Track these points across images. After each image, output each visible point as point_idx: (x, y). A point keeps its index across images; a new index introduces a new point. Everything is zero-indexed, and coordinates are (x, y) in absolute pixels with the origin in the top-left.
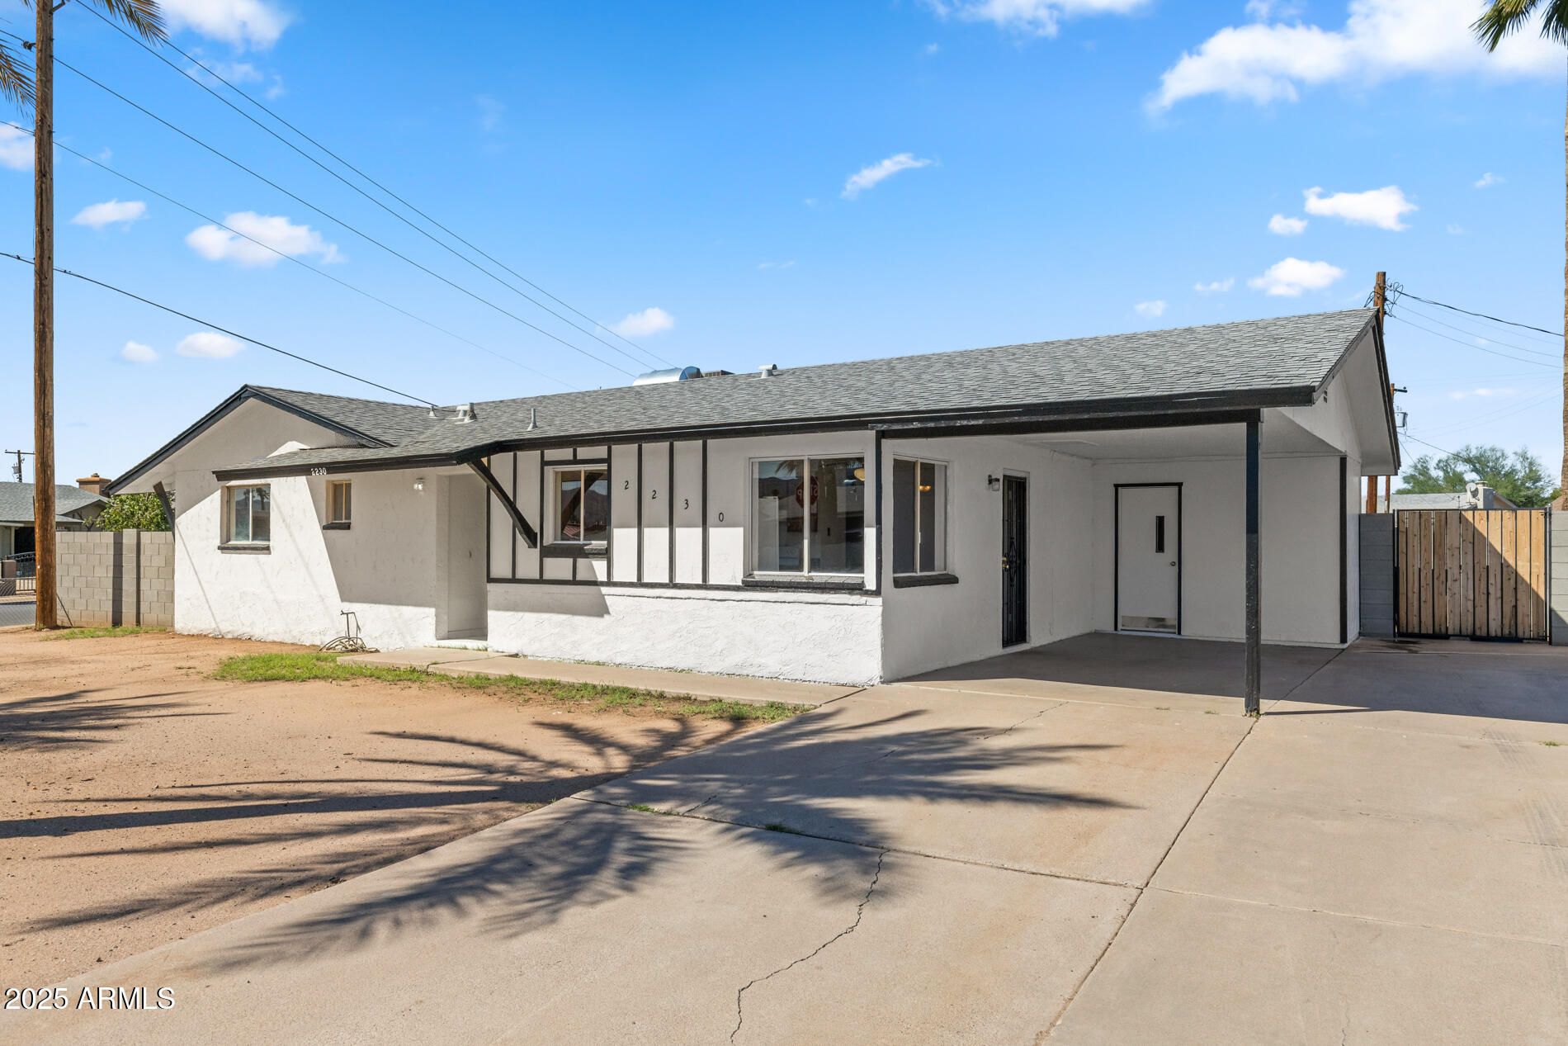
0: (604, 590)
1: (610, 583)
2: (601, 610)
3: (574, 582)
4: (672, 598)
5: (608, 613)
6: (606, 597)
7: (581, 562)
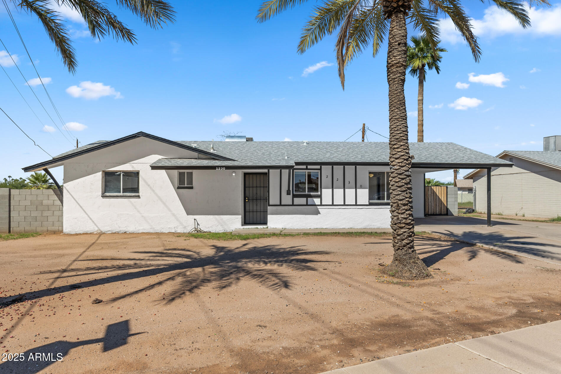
0: (318, 207)
1: (321, 205)
2: (317, 213)
3: (307, 205)
4: (344, 209)
5: (320, 213)
6: (319, 209)
7: (309, 199)
